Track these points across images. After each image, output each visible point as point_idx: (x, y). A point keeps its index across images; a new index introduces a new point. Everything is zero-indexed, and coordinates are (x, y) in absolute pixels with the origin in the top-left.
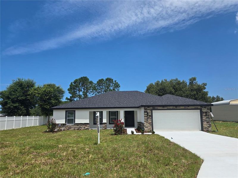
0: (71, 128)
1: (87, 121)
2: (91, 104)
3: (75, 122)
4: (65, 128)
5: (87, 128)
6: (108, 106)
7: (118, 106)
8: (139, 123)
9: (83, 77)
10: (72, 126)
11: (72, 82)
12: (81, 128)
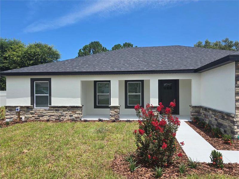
0: (42, 116)
1: (77, 102)
2: (87, 65)
3: (50, 104)
4: (31, 116)
5: (76, 118)
6: (123, 69)
7: (145, 69)
8: (197, 109)
9: (94, 42)
10: (44, 112)
11: (80, 49)
12: (63, 116)
